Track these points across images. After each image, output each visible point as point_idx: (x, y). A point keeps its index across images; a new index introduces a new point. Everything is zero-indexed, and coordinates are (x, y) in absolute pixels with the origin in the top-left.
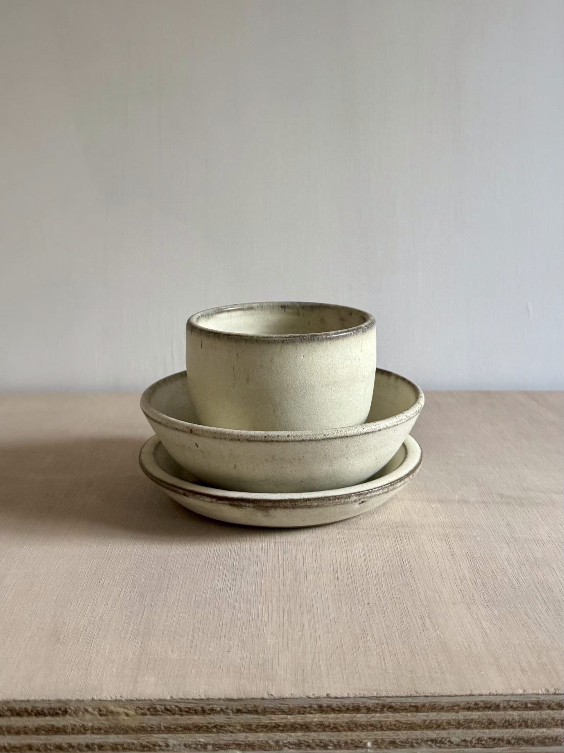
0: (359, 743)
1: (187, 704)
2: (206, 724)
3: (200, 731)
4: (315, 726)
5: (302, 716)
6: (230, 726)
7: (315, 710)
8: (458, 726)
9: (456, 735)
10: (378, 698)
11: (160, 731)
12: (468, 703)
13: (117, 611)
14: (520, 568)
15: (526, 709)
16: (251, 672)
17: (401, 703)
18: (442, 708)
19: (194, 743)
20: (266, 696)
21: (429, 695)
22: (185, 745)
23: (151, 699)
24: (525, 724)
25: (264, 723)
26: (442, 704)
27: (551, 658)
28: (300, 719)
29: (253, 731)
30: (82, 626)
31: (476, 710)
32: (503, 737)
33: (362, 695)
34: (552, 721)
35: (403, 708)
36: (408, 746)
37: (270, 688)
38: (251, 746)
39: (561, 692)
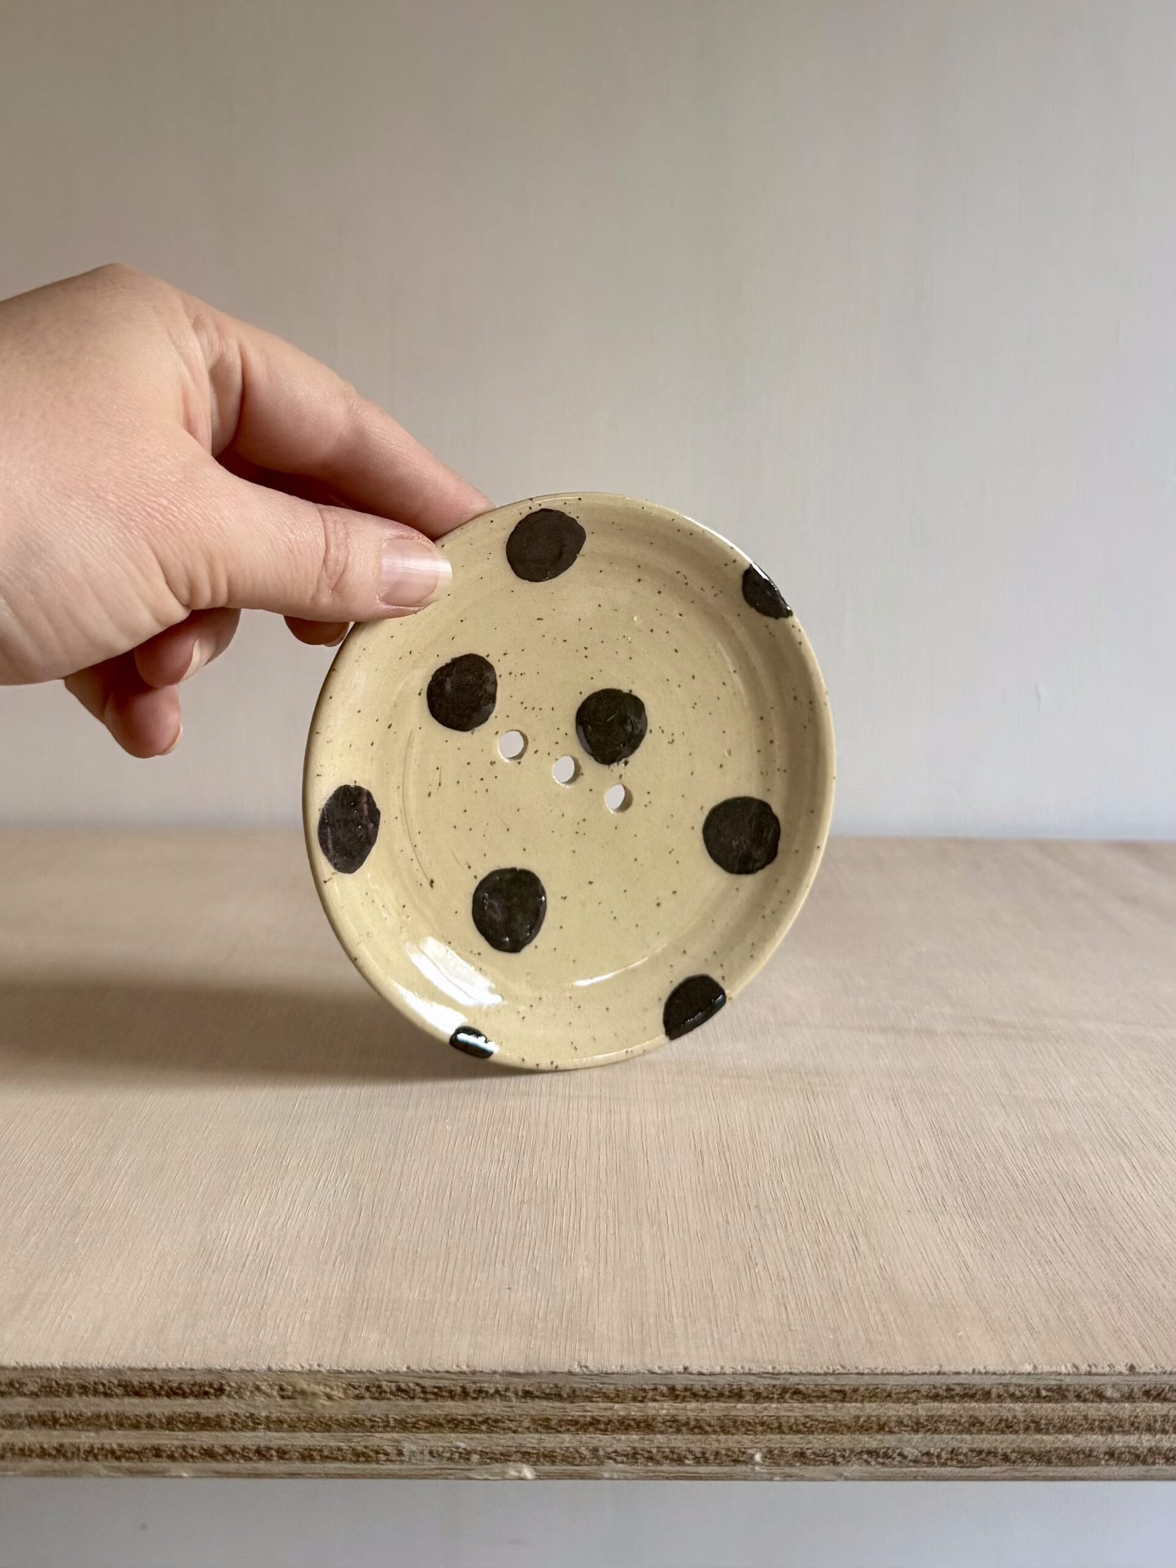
0: (741, 1455)
1: (437, 1381)
2: (469, 1417)
3: (458, 1430)
4: (663, 1423)
5: (639, 1404)
6: (511, 1421)
7: (663, 1395)
8: (915, 1427)
9: (913, 1444)
10: (775, 1375)
11: (387, 1426)
12: (935, 1388)
13: (312, 1213)
15: (1036, 1400)
16: (550, 1325)
17: (816, 1385)
18: (889, 1395)
19: (447, 1449)
20: (576, 1369)
21: (866, 1371)
23: (371, 1370)
24: (1036, 1426)
25: (572, 1416)
26: (889, 1388)
27: (1082, 1310)
28: (636, 1411)
29: (553, 1431)
30: (251, 1240)
31: (948, 1400)
32: (996, 1448)
33: (746, 1370)
34: (1084, 1422)
35: (821, 1394)
36: (826, 1462)
37: (583, 1354)
38: (550, 1457)
39: (1100, 1370)
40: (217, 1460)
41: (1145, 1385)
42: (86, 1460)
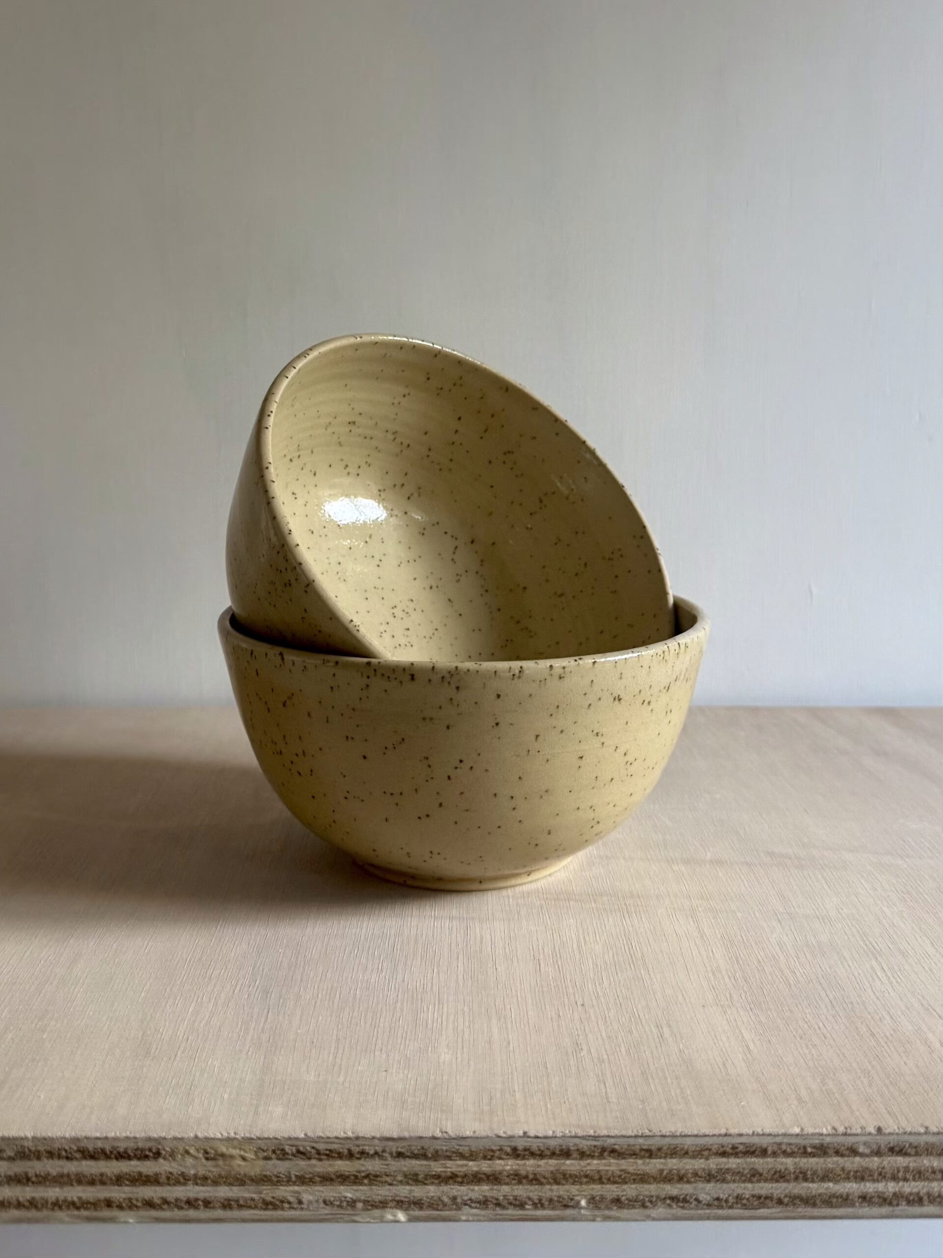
0: (570, 1201)
1: (329, 1145)
2: (355, 1173)
3: (346, 1183)
5: (488, 1162)
6: (387, 1176)
7: (508, 1154)
8: (708, 1178)
9: (706, 1191)
10: (595, 1138)
11: (290, 1181)
12: (723, 1147)
13: (231, 1012)
14: (798, 958)
15: (804, 1155)
16: (418, 1100)
17: (629, 1145)
18: (687, 1153)
19: (337, 1198)
20: (438, 1134)
21: (668, 1134)
22: (325, 1202)
23: (277, 1136)
24: (803, 1176)
25: (436, 1172)
26: (686, 1147)
27: (841, 1084)
28: (487, 1167)
29: (421, 1184)
30: (182, 1034)
31: (734, 1156)
32: (772, 1194)
33: (573, 1134)
34: (841, 1173)
35: (632, 1153)
36: (637, 1206)
37: (444, 1122)
38: (418, 1204)
39: (854, 1131)
40: (158, 1209)
41: (889, 1143)
42: (53, 1209)
